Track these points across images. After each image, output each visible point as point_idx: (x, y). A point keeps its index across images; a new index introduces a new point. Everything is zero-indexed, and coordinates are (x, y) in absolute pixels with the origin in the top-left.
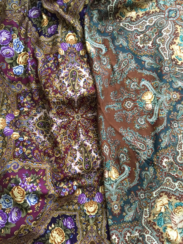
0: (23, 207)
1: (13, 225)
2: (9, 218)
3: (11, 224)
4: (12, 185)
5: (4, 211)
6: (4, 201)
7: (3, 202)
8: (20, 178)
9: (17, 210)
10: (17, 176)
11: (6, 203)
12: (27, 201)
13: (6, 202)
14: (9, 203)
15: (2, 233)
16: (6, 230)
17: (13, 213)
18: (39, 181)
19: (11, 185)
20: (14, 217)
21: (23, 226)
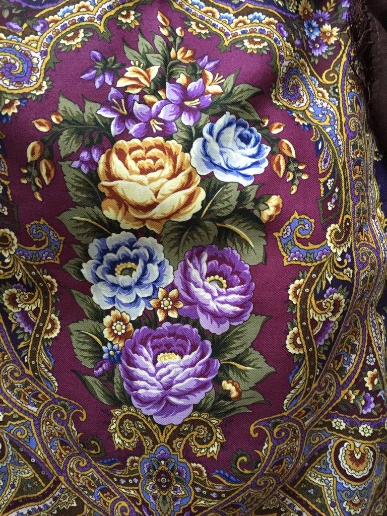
0: (222, 219)
1: (253, 327)
2: (206, 323)
3: (237, 333)
4: (83, 162)
5: (155, 323)
6: (114, 286)
7: (113, 300)
8: (89, 105)
9: (204, 266)
10: (65, 104)
11: (128, 289)
12: (220, 176)
13: (124, 280)
14: (145, 270)
15: (239, 397)
16: (239, 371)
17: (200, 293)
18: (185, 52)
19: (76, 164)
20: (222, 298)
21: (299, 286)
